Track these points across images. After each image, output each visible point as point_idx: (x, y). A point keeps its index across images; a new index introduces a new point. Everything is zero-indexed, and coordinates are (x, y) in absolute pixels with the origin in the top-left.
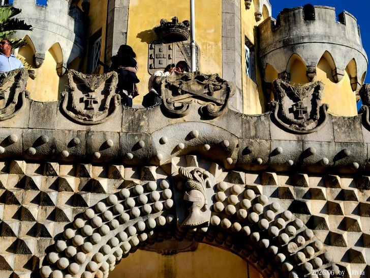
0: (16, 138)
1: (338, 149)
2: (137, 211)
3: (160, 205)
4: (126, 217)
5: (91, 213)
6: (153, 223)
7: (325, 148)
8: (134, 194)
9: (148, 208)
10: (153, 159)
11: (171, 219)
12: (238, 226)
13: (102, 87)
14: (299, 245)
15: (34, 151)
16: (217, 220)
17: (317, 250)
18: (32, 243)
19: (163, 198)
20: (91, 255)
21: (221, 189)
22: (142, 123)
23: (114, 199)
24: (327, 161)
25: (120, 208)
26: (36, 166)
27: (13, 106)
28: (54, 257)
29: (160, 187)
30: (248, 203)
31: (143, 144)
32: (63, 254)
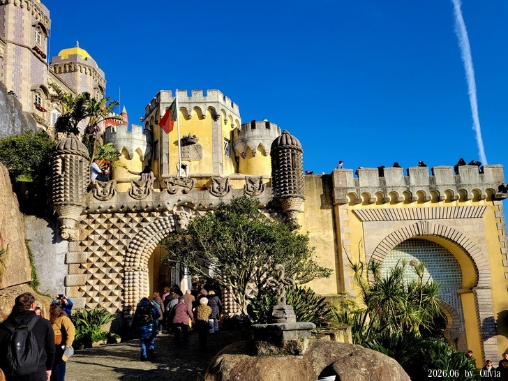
0: (114, 206)
2: (161, 228)
4: (158, 230)
5: (144, 230)
9: (165, 227)
11: (174, 229)
22: (160, 197)
23: (153, 224)
25: (155, 227)
27: (111, 195)
31: (161, 204)
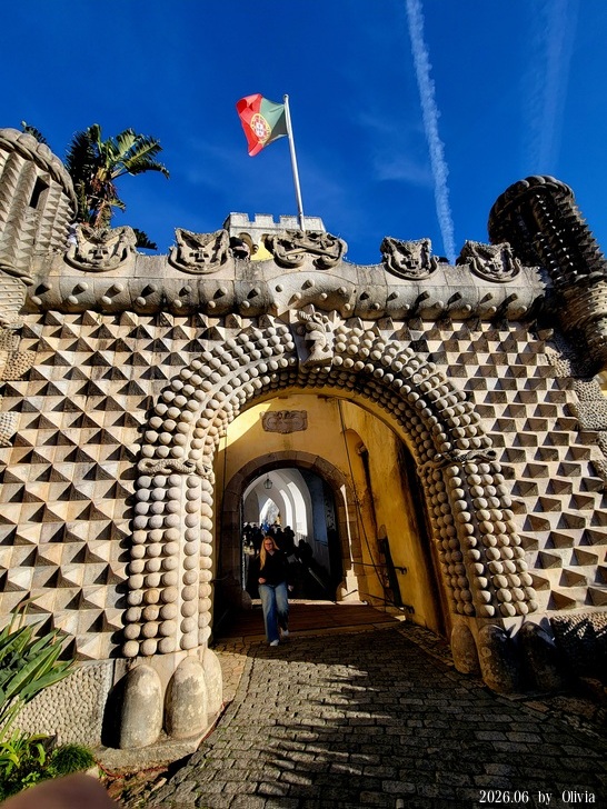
0: (121, 286)
1: (453, 293)
2: (257, 354)
3: (281, 348)
4: (247, 359)
6: (275, 365)
7: (440, 291)
8: (254, 339)
9: (269, 351)
10: (269, 307)
11: (293, 360)
12: (361, 364)
13: (213, 244)
14: (424, 376)
15: (143, 301)
16: (340, 360)
17: (442, 379)
18: (145, 385)
19: (283, 342)
20: (212, 394)
21: (342, 332)
22: (256, 273)
24: (442, 303)
26: (149, 319)
27: (116, 258)
28: (170, 395)
29: (280, 333)
30: (370, 343)
31: (259, 291)
32: (180, 392)
